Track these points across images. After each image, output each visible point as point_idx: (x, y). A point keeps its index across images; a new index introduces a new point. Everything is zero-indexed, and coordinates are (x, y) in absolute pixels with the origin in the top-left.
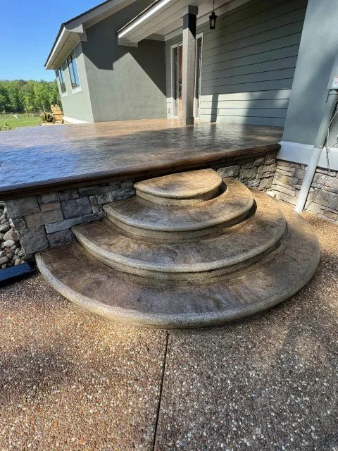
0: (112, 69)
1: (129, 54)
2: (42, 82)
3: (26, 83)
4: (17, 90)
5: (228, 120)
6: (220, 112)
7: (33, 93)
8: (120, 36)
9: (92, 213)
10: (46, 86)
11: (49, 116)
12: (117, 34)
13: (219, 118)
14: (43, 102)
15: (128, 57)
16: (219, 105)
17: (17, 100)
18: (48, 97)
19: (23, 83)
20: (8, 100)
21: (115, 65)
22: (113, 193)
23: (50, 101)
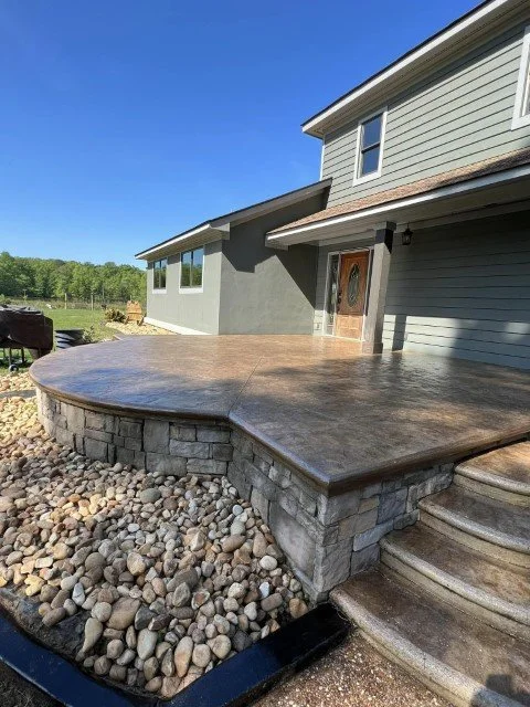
0: (253, 272)
1: (275, 257)
2: (88, 265)
3: (63, 263)
4: (49, 271)
5: (421, 348)
6: (409, 337)
7: (71, 277)
8: (270, 238)
9: (405, 512)
10: (91, 270)
11: (118, 313)
12: (265, 235)
13: (406, 346)
14: (81, 289)
15: (275, 259)
16: (408, 329)
17: (46, 285)
18: (90, 283)
19: (61, 263)
20: (33, 283)
21: (258, 267)
22: (434, 479)
23: (93, 288)
